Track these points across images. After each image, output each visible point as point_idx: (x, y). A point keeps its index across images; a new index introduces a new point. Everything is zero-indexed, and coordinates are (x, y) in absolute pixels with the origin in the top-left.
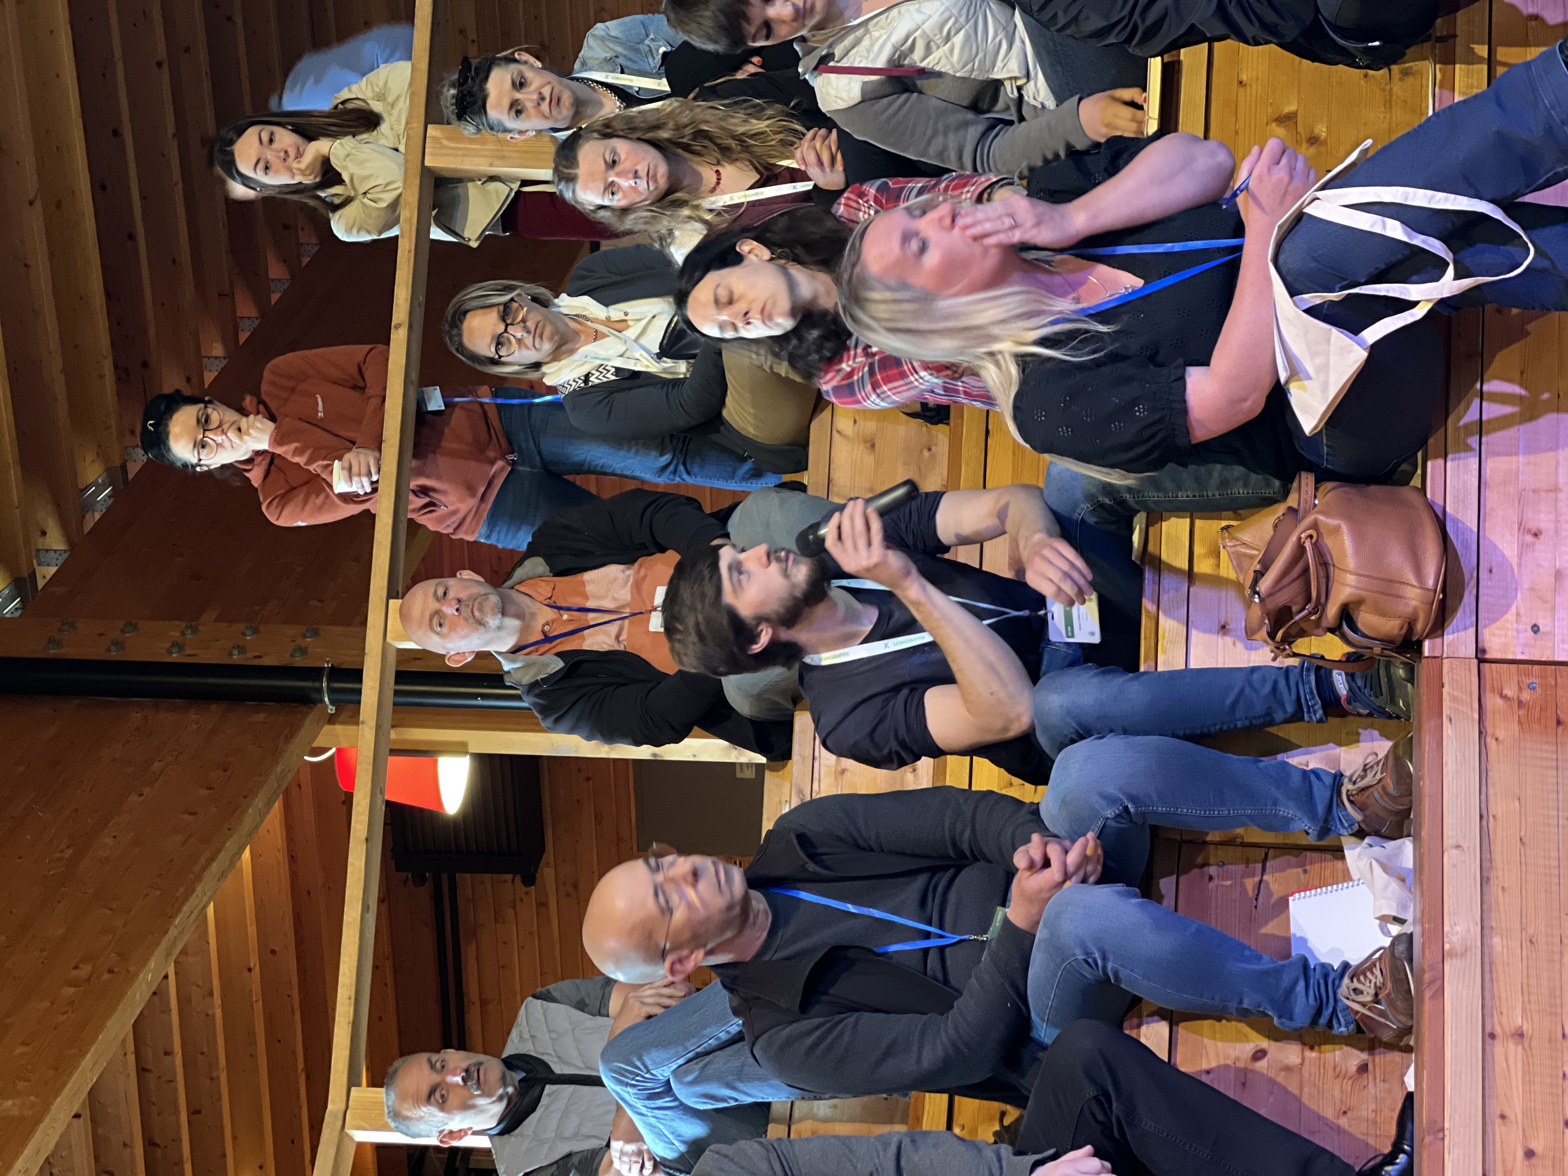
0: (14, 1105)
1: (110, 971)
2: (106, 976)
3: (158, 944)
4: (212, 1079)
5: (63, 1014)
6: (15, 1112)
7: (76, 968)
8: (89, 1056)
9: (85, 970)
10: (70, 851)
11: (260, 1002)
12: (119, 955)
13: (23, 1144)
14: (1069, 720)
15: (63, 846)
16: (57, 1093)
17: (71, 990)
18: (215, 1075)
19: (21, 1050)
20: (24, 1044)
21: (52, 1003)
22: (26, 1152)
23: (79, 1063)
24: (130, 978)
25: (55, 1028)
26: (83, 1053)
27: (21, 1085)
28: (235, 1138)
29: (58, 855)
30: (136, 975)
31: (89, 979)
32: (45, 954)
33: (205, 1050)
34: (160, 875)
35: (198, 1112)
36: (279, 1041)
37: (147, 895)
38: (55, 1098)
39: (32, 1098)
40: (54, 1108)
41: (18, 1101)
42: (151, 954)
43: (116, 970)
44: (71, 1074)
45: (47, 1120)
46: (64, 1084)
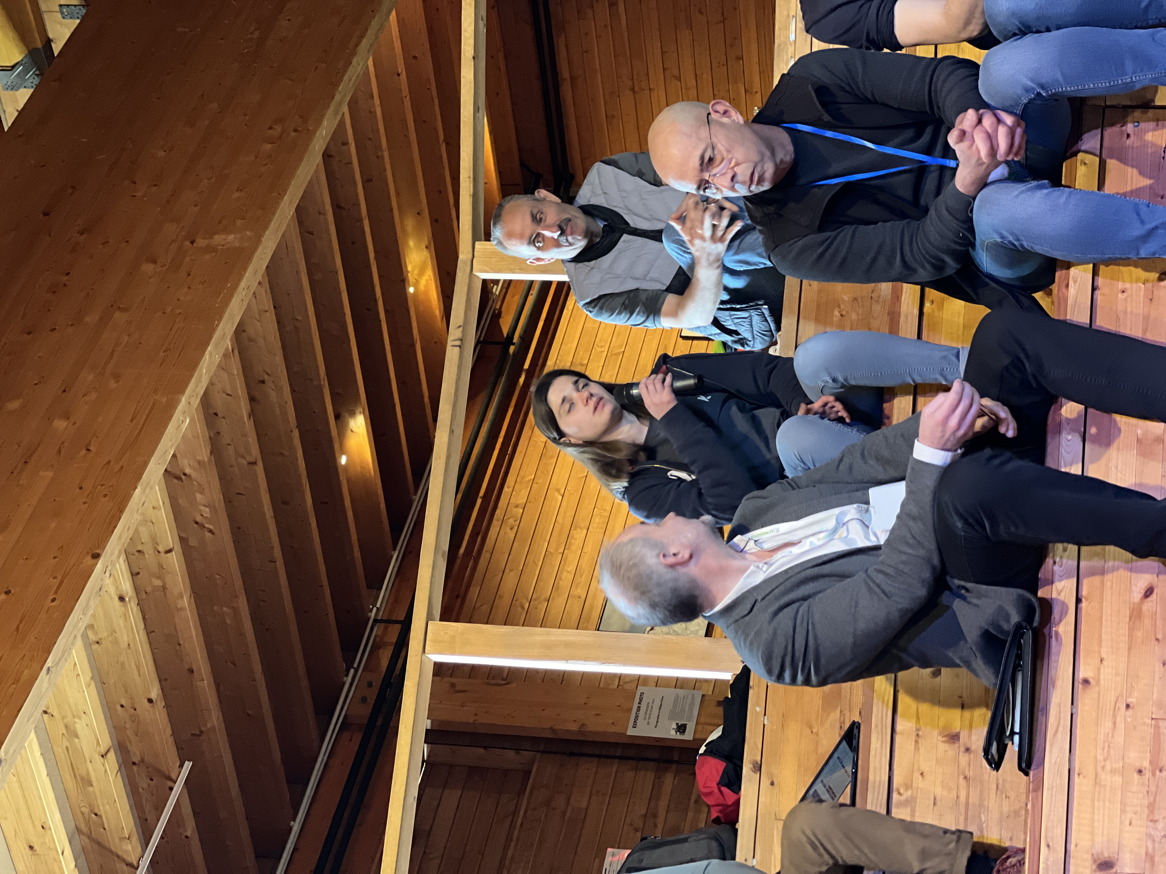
0: (235, 238)
1: (295, 131)
2: (293, 134)
3: (328, 107)
4: (378, 157)
5: (265, 165)
6: (237, 244)
7: (270, 128)
8: (286, 198)
9: (278, 129)
10: (257, 33)
11: (408, 97)
12: (301, 117)
13: (245, 269)
14: (1013, 20)
15: (252, 29)
16: (266, 227)
17: (269, 146)
18: (380, 154)
19: (236, 195)
20: (238, 190)
21: (256, 157)
22: (247, 274)
23: (278, 204)
24: (310, 134)
25: (260, 177)
26: (281, 196)
27: (239, 222)
28: (398, 194)
29: (249, 36)
30: (314, 132)
31: (281, 137)
32: (247, 117)
33: (371, 136)
34: (325, 51)
35: (370, 180)
36: (424, 122)
37: (317, 68)
38: (265, 232)
39: (248, 233)
40: (263, 239)
41: (238, 236)
42: (323, 116)
43: (300, 129)
44: (274, 214)
45: (260, 248)
46: (270, 221)
